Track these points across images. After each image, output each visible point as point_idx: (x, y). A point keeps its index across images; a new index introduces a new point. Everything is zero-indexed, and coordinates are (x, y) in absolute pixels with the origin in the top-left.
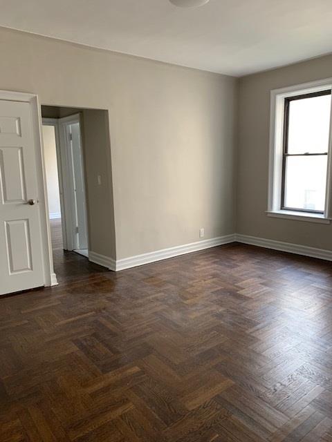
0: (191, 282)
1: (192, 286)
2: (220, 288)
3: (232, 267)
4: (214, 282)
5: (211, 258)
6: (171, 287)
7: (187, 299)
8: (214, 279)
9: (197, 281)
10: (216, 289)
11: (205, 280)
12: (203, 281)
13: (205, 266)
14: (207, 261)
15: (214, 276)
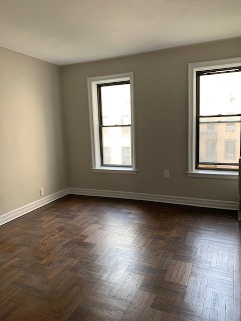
0: (41, 241)
1: (43, 244)
2: (68, 240)
3: (72, 218)
4: (62, 236)
5: (53, 213)
6: (23, 249)
7: (42, 259)
8: (62, 233)
9: (47, 237)
10: (65, 243)
11: (54, 236)
12: (52, 237)
13: (49, 221)
14: (50, 216)
15: (61, 229)
